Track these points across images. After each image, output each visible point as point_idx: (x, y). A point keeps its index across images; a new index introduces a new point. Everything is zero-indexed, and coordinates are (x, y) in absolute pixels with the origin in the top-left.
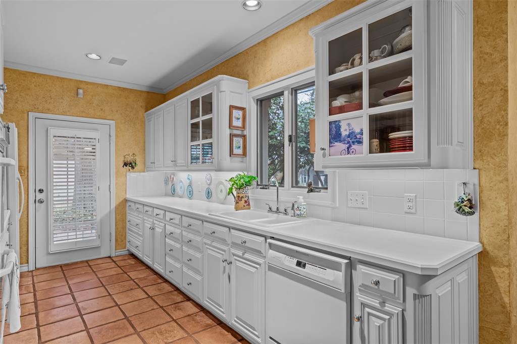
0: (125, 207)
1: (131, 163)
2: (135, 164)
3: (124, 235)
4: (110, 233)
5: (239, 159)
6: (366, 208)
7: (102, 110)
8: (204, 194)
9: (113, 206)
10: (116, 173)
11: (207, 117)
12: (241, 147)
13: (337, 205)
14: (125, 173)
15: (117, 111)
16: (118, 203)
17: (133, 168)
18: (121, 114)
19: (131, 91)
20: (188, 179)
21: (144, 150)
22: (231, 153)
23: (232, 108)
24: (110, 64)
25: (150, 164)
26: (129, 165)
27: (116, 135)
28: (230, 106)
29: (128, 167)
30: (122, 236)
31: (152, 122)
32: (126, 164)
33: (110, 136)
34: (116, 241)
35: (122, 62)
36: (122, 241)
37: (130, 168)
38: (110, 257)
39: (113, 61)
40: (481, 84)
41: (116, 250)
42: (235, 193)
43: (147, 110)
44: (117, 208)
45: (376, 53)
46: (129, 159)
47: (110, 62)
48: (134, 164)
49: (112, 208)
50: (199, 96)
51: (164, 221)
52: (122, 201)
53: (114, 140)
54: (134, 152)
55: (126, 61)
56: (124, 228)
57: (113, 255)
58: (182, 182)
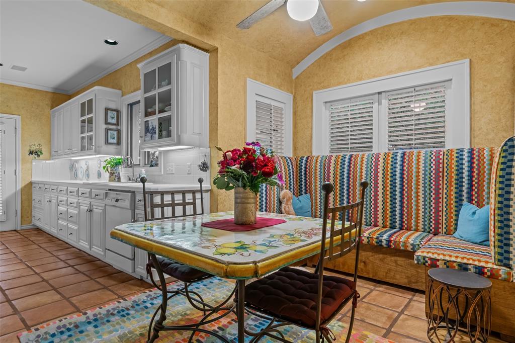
0: (31, 189)
1: (36, 152)
2: (41, 152)
3: (30, 212)
4: (16, 211)
5: (114, 147)
6: (173, 174)
7: (8, 106)
8: (96, 175)
9: (19, 187)
10: (22, 159)
11: (90, 116)
12: (116, 138)
13: (162, 173)
14: (30, 160)
15: (23, 108)
16: (23, 185)
17: (38, 156)
18: (27, 110)
19: (37, 91)
20: (86, 164)
21: (50, 141)
22: (107, 142)
23: (107, 110)
24: (12, 70)
25: (54, 153)
26: (35, 153)
27: (23, 129)
28: (106, 108)
29: (33, 155)
30: (28, 213)
31: (56, 118)
32: (31, 153)
33: (16, 128)
34: (22, 217)
35: (24, 69)
36: (28, 217)
37: (36, 156)
38: (15, 230)
39: (14, 67)
40: (211, 103)
41: (21, 225)
42: (109, 171)
43: (52, 107)
44: (23, 190)
45: (163, 83)
46: (34, 148)
47: (12, 68)
48: (39, 153)
49: (17, 189)
50: (85, 100)
51: (57, 194)
52: (28, 184)
53: (20, 132)
54: (40, 143)
55: (26, 68)
56: (30, 206)
57: (19, 228)
58: (81, 167)
